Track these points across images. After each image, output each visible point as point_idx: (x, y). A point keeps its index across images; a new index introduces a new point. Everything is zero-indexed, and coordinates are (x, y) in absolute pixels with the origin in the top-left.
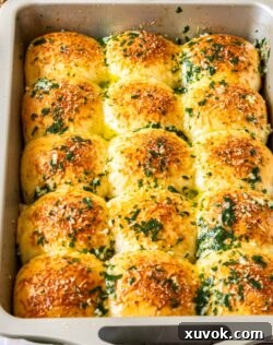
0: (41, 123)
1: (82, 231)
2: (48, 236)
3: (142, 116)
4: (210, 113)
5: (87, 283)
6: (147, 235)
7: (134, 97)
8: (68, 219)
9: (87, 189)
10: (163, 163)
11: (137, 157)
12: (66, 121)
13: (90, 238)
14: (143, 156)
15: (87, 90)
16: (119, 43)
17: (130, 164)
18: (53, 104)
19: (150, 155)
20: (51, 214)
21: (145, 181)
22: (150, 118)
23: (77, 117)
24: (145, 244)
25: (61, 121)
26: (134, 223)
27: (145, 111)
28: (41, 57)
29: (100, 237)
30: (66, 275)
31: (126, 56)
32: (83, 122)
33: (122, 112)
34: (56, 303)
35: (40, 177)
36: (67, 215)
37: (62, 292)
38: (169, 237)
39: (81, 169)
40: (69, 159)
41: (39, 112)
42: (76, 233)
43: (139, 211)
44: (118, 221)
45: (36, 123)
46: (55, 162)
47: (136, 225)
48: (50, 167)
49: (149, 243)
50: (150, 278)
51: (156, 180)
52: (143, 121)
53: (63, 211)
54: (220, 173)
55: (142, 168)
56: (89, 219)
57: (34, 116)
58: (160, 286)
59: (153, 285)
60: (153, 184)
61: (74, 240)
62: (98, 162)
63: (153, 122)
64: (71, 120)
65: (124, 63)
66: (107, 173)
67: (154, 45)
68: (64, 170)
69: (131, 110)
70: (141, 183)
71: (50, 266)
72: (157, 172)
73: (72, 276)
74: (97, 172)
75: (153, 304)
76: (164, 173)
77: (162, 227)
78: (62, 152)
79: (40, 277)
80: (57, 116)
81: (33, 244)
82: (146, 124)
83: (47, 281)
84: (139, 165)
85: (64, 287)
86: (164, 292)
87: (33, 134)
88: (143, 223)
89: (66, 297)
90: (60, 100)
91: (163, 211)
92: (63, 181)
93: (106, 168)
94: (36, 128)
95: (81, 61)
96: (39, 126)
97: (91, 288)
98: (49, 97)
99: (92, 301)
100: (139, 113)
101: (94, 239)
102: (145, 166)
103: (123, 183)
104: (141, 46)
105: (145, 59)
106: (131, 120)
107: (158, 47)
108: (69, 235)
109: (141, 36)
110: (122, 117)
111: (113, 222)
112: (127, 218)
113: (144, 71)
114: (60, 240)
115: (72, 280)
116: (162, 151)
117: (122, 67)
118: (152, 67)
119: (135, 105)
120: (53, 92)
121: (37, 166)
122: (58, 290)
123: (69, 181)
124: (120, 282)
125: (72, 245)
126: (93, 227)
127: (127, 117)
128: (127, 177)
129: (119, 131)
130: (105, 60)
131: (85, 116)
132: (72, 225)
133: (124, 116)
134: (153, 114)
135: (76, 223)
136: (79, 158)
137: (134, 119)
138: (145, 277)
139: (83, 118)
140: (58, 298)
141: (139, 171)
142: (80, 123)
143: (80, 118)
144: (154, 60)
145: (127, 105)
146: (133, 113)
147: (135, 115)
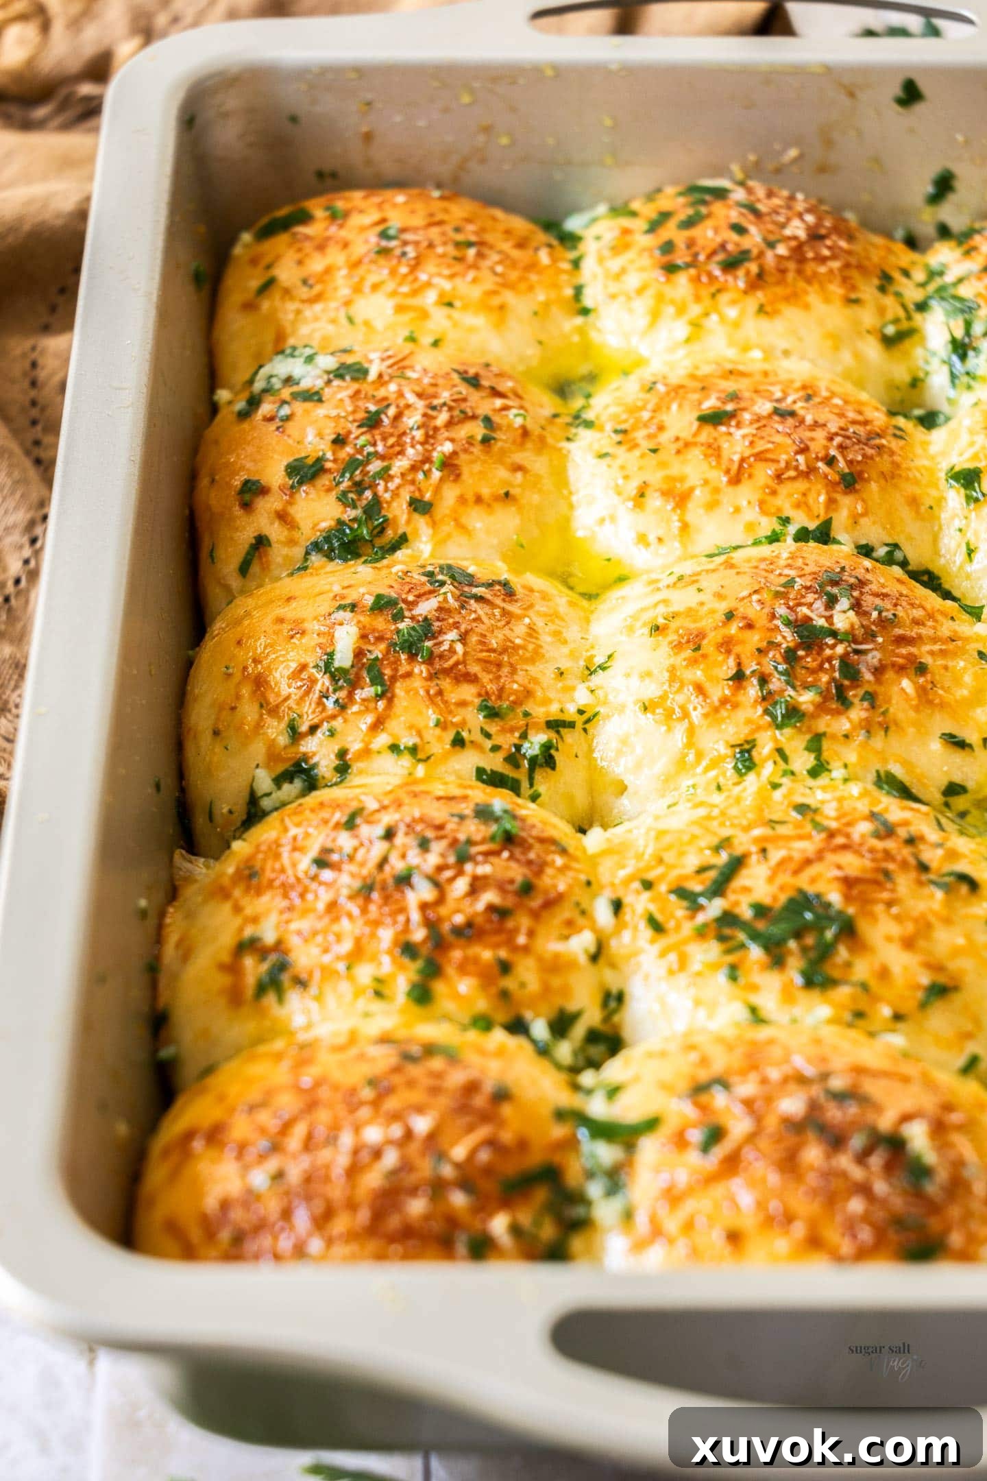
0: (283, 517)
1: (469, 932)
2: (304, 957)
3: (746, 494)
5: (491, 1143)
6: (777, 960)
7: (714, 419)
8: (404, 881)
9: (494, 780)
10: (849, 670)
11: (726, 645)
12: (398, 510)
13: (505, 968)
14: (755, 639)
15: (496, 393)
16: (640, 225)
17: (697, 674)
18: (339, 441)
19: (787, 637)
20: (321, 862)
21: (765, 748)
22: (785, 501)
23: (450, 494)
24: (769, 1001)
25: (375, 507)
26: (714, 908)
27: (764, 473)
28: (286, 273)
29: (555, 967)
30: (392, 1104)
31: (671, 269)
32: (477, 520)
33: (655, 478)
34: (341, 1224)
35: (276, 731)
36: (397, 865)
37: (373, 1179)
38: (884, 974)
39: (468, 692)
40: (411, 648)
41: (275, 474)
42: (439, 942)
43: (737, 864)
44: (639, 903)
45: (262, 520)
46: (344, 658)
47: (728, 919)
48: (324, 681)
49: (787, 996)
50: (797, 1127)
51: (816, 744)
52: (752, 514)
53: (379, 848)
55: (753, 690)
56: (501, 887)
57: (252, 491)
58: (845, 1161)
59: (813, 1154)
60: (802, 761)
61: (433, 970)
62: (543, 672)
63: (802, 520)
64: (419, 506)
65: (660, 298)
66: (588, 719)
67: (797, 229)
68: (386, 694)
69: (695, 469)
70: (746, 757)
71: (313, 1072)
72: (821, 708)
73: (420, 1109)
74: (540, 713)
75: (814, 1243)
76: (858, 713)
77: (849, 930)
78: (381, 623)
79: (264, 1117)
80: (359, 487)
81: (235, 997)
82: (768, 525)
83: (300, 1130)
84: (739, 677)
85: (377, 1154)
86: (864, 1190)
87: (244, 569)
88: (761, 910)
89: (388, 1199)
90: (372, 422)
91: (853, 864)
92: (382, 740)
93: (582, 697)
94: (261, 543)
95: (468, 288)
96: (275, 532)
97: (511, 1168)
98: (321, 411)
99: (516, 1230)
100: (735, 480)
101: (527, 975)
102: (764, 680)
103: (661, 765)
104: (740, 229)
105: (758, 281)
106: (695, 512)
107: (815, 236)
108: (409, 950)
109: (739, 195)
110: (655, 501)
111: (617, 906)
112: (681, 893)
113: (754, 327)
114: (365, 973)
115: (422, 1125)
116: (843, 619)
117: (655, 315)
118: (791, 313)
119: (714, 451)
120: (342, 391)
121: (260, 683)
122: (353, 1171)
123: (407, 740)
124: (649, 1149)
125: (422, 995)
126: (524, 922)
127: (679, 499)
128: (680, 731)
129: (640, 558)
130: (578, 290)
131: (486, 492)
132: (424, 907)
133: (666, 494)
134: (801, 485)
135: (441, 900)
136: (459, 648)
137: (712, 505)
138: (771, 1123)
139: (479, 500)
140: (352, 1206)
141: (735, 706)
142: (463, 520)
143: (462, 500)
144: (802, 284)
145: (678, 452)
146: (706, 482)
147: (717, 490)
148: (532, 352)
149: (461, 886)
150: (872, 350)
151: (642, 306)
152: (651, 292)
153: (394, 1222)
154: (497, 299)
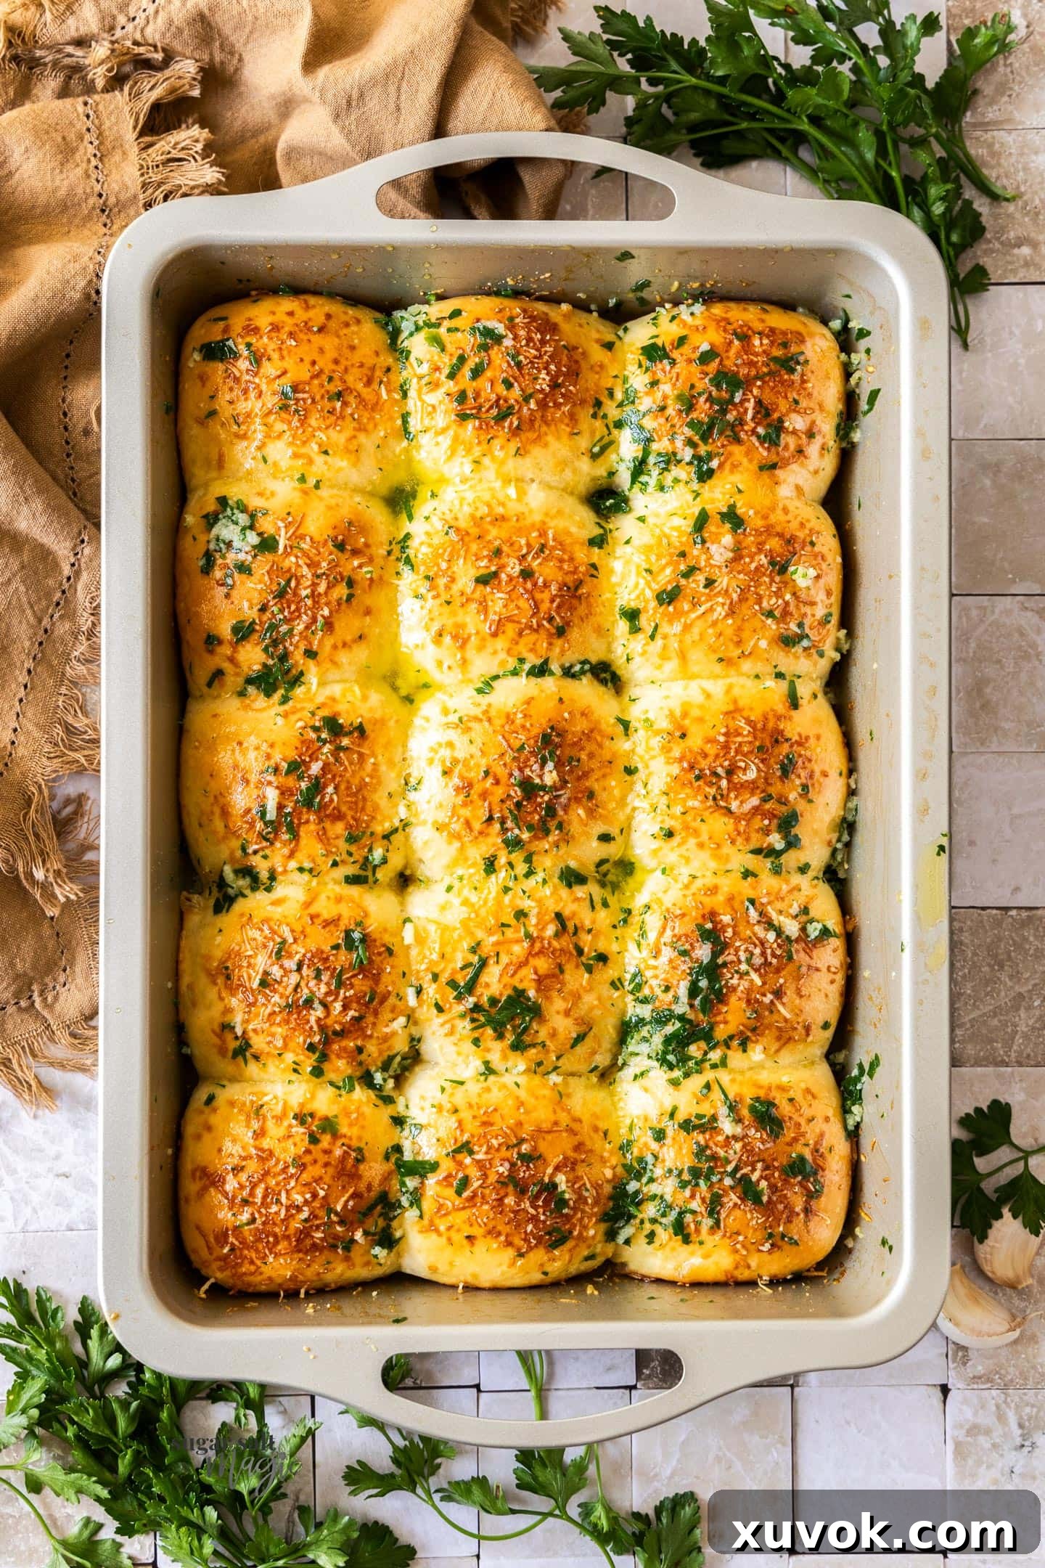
0: (232, 660)
1: (341, 1034)
2: (258, 1042)
3: (501, 643)
5: (354, 1196)
6: (500, 1036)
7: (483, 580)
8: (309, 1003)
9: (353, 880)
10: (551, 810)
11: (484, 795)
12: (298, 657)
13: (360, 1050)
14: (499, 792)
15: (356, 552)
16: (446, 362)
17: (466, 812)
18: (263, 609)
19: (517, 793)
20: (264, 983)
21: (502, 860)
22: (523, 649)
23: (329, 642)
24: (495, 1058)
25: (284, 658)
26: (471, 1001)
27: (511, 630)
28: (226, 412)
29: (386, 1039)
30: (306, 1177)
31: (463, 417)
32: (343, 657)
33: (449, 622)
34: (282, 1246)
35: (236, 844)
36: (305, 993)
37: (296, 1225)
38: (553, 1035)
39: (339, 828)
40: (308, 803)
41: (225, 630)
42: (327, 1042)
43: (483, 963)
44: (431, 991)
45: (219, 659)
46: (271, 814)
47: (477, 1008)
48: (259, 826)
49: (505, 1058)
50: (503, 1182)
51: (528, 859)
52: (503, 655)
53: (294, 978)
54: (696, 833)
55: (497, 826)
56: (358, 999)
57: (212, 641)
58: (526, 1204)
59: (510, 1201)
60: (521, 868)
61: (324, 1057)
62: (380, 798)
63: (533, 660)
64: (310, 654)
65: (456, 439)
66: (406, 825)
67: (544, 381)
68: (296, 835)
69: (472, 621)
70: (490, 866)
71: (266, 1143)
72: (535, 837)
73: (318, 1180)
74: (381, 828)
75: (509, 1244)
76: (555, 835)
77: (536, 1012)
78: (291, 782)
79: (243, 1177)
80: (275, 643)
82: (512, 663)
83: (259, 1192)
84: (490, 819)
85: (299, 1209)
86: (534, 1219)
87: (210, 685)
88: (493, 1001)
89: (304, 1233)
90: (281, 595)
91: (543, 964)
92: (293, 865)
93: (402, 812)
94: (219, 674)
95: (338, 437)
96: (226, 666)
97: (364, 1204)
98: (250, 584)
99: (366, 1233)
100: (495, 635)
101: (372, 1048)
102: (503, 822)
103: (445, 860)
104: (509, 386)
105: (516, 431)
106: (471, 652)
107: (554, 385)
108: (311, 1048)
109: (508, 342)
110: (447, 640)
111: (419, 992)
112: (452, 984)
113: (513, 466)
114: (290, 1057)
115: (320, 1194)
116: (550, 777)
117: (453, 452)
118: (536, 451)
119: (484, 608)
120: (262, 566)
121: (225, 813)
122: (289, 1217)
123: (307, 865)
124: (431, 1180)
125: (317, 1072)
126: (370, 1019)
127: (462, 641)
128: (457, 844)
129: (436, 675)
130: (405, 417)
131: (349, 638)
132: (318, 1020)
133: (455, 637)
134: (534, 637)
135: (328, 1014)
136: (335, 797)
137: (481, 648)
138: (493, 1178)
139: (345, 645)
140: (287, 1237)
141: (488, 835)
142: (336, 659)
143: (335, 647)
144: (544, 428)
145: (463, 605)
146: (478, 633)
147: (484, 639)
148: (376, 477)
149: (338, 1006)
150: (585, 465)
151: (445, 441)
152: (451, 432)
153: (308, 1242)
154: (355, 442)
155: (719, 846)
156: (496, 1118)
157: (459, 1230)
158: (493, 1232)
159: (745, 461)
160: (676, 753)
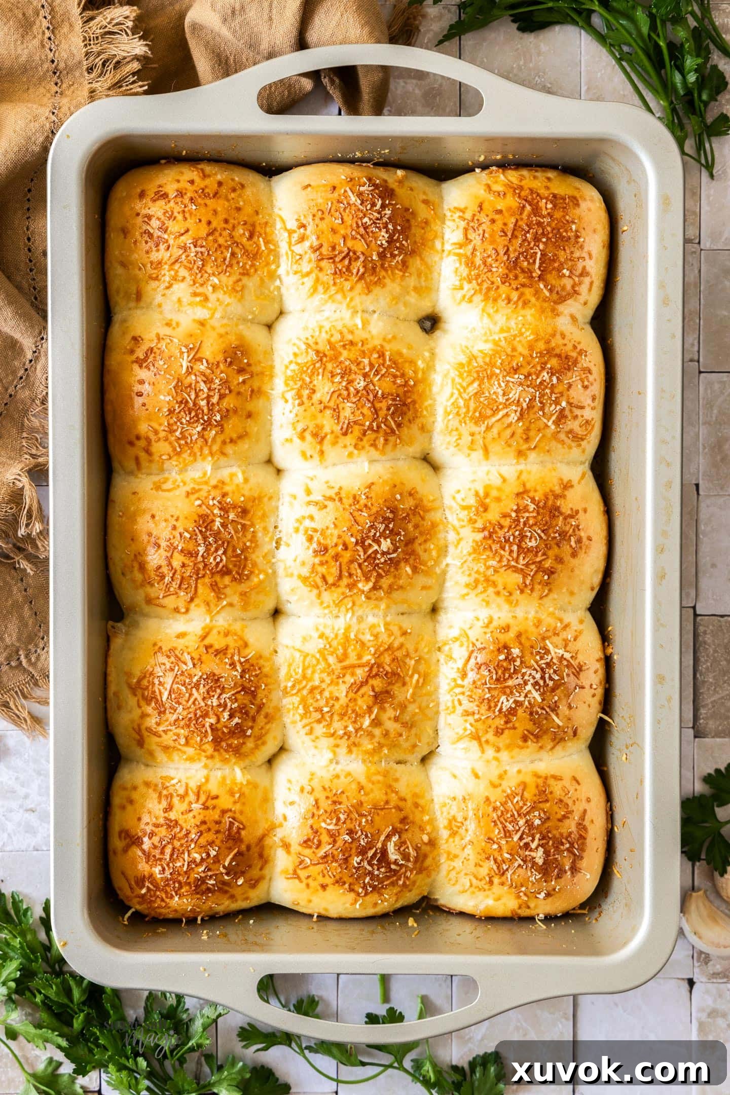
0: (147, 451)
1: (228, 735)
3: (349, 440)
4: (488, 428)
11: (336, 557)
12: (196, 450)
13: (242, 745)
14: (347, 556)
15: (241, 371)
17: (323, 570)
23: (220, 439)
29: (261, 737)
30: (202, 841)
32: (230, 450)
33: (310, 424)
34: (184, 890)
35: (150, 590)
37: (196, 875)
38: (386, 735)
39: (228, 580)
41: (142, 430)
44: (296, 702)
45: (138, 451)
48: (167, 579)
52: (351, 449)
54: (494, 584)
55: (345, 581)
56: (240, 709)
58: (365, 863)
62: (258, 557)
67: (383, 237)
69: (328, 424)
71: (172, 815)
73: (211, 843)
78: (191, 547)
79: (156, 840)
80: (179, 440)
83: (168, 850)
84: (340, 575)
85: (197, 864)
86: (371, 873)
89: (201, 881)
91: (378, 684)
94: (138, 461)
95: (227, 280)
96: (143, 455)
98: (161, 396)
100: (345, 434)
101: (250, 744)
102: (350, 577)
103: (307, 602)
105: (362, 276)
106: (327, 447)
107: (391, 241)
110: (309, 436)
113: (359, 301)
115: (213, 853)
119: (337, 414)
120: (170, 382)
126: (250, 724)
127: (319, 437)
128: (315, 591)
131: (234, 436)
132: (211, 725)
133: (315, 435)
134: (374, 436)
135: (218, 720)
136: (224, 558)
137: (334, 443)
138: (340, 843)
139: (232, 441)
142: (225, 451)
143: (224, 443)
144: (383, 273)
145: (321, 411)
146: (332, 432)
147: (337, 437)
148: (256, 309)
149: (226, 715)
150: (413, 299)
151: (309, 282)
152: (313, 275)
154: (240, 284)
155: (511, 594)
156: (343, 798)
157: (315, 879)
158: (339, 882)
159: (533, 300)
160: (479, 525)
